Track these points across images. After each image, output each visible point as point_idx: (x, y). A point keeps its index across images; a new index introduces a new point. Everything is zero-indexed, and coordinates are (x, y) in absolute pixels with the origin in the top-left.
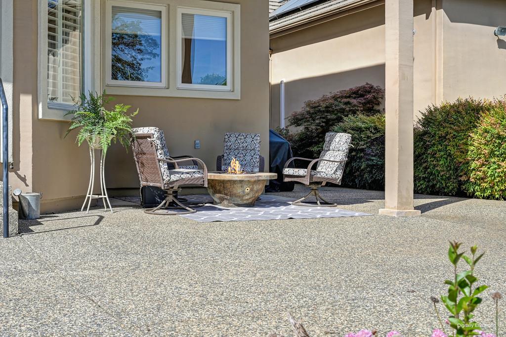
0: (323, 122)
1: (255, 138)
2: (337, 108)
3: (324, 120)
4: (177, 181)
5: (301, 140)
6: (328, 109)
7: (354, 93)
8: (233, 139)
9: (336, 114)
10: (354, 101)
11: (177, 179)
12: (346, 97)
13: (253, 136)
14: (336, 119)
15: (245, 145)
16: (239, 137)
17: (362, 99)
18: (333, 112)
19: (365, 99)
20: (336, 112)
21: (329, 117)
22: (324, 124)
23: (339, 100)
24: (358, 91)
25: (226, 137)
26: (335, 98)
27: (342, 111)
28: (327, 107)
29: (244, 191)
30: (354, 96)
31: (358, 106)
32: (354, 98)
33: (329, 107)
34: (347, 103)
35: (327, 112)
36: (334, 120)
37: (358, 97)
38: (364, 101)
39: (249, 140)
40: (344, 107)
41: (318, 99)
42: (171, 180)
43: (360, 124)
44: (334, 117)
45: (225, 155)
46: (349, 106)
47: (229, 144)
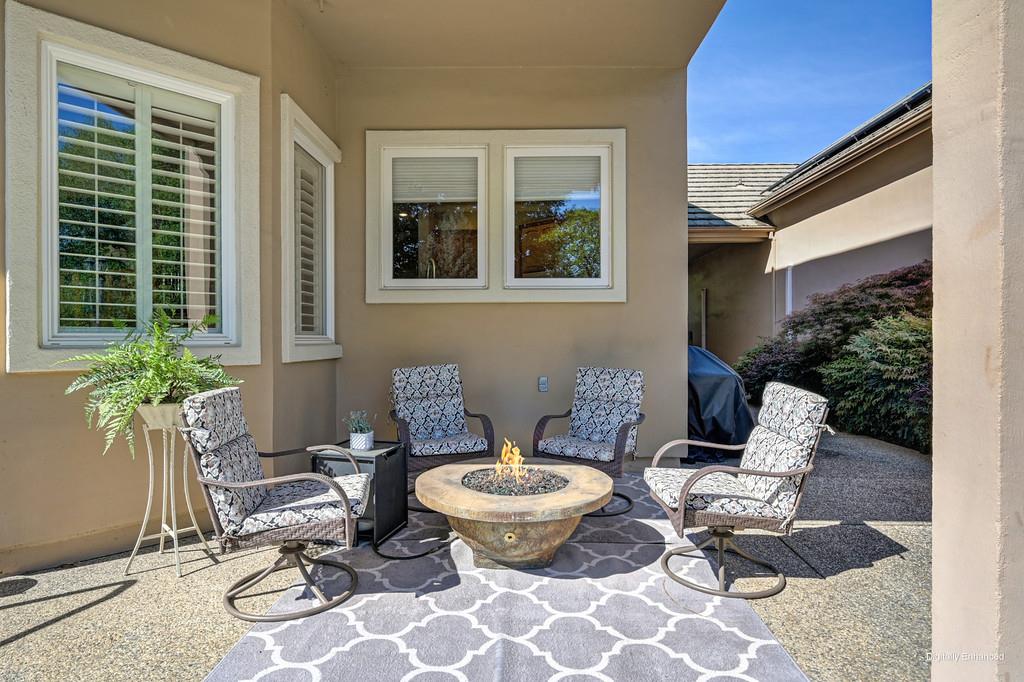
0: (837, 328)
1: (631, 379)
2: (864, 304)
3: (840, 325)
4: (260, 533)
5: (808, 352)
6: (847, 307)
7: (897, 279)
8: (590, 380)
9: (861, 315)
10: (898, 293)
11: (262, 527)
12: (882, 286)
13: (628, 375)
14: (863, 323)
15: (612, 391)
16: (602, 377)
17: (914, 287)
18: (858, 310)
19: (921, 287)
20: (861, 311)
21: (848, 320)
22: (839, 332)
23: (868, 291)
24: (906, 275)
25: (579, 375)
26: (863, 289)
27: (874, 309)
28: (845, 304)
29: (501, 540)
30: (897, 283)
31: (904, 301)
32: (899, 287)
33: (849, 304)
34: (881, 297)
35: (848, 311)
36: (858, 324)
37: (907, 286)
38: (918, 291)
39: (619, 382)
40: (877, 302)
41: (832, 291)
42: (242, 532)
43: (904, 335)
44: (857, 319)
45: (574, 409)
46: (887, 301)
47: (582, 389)
